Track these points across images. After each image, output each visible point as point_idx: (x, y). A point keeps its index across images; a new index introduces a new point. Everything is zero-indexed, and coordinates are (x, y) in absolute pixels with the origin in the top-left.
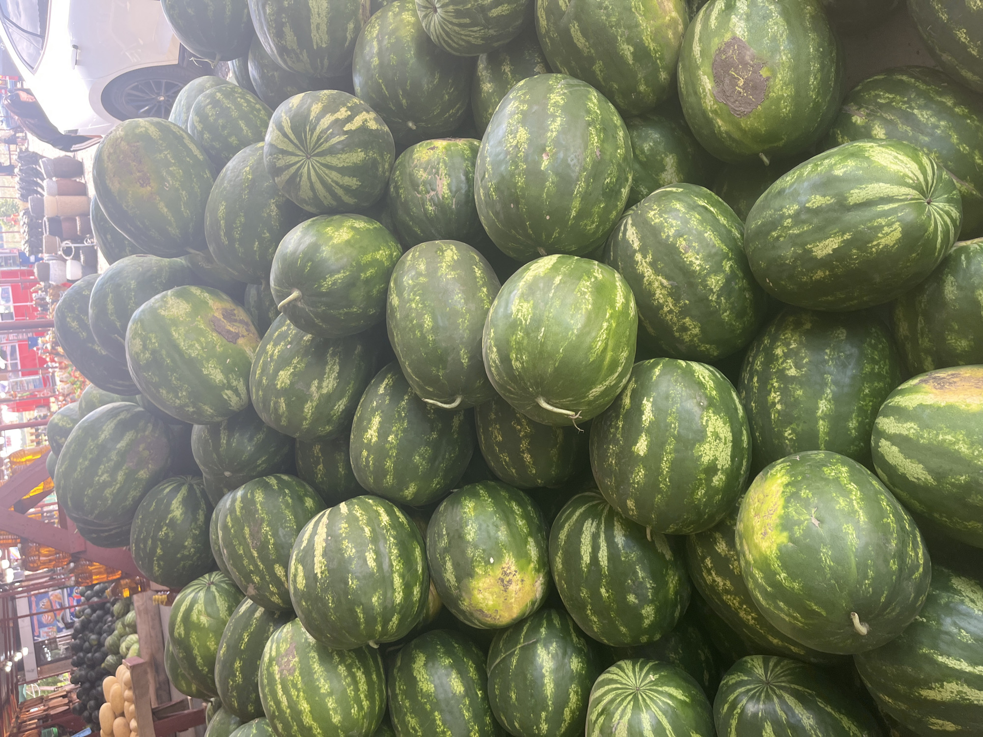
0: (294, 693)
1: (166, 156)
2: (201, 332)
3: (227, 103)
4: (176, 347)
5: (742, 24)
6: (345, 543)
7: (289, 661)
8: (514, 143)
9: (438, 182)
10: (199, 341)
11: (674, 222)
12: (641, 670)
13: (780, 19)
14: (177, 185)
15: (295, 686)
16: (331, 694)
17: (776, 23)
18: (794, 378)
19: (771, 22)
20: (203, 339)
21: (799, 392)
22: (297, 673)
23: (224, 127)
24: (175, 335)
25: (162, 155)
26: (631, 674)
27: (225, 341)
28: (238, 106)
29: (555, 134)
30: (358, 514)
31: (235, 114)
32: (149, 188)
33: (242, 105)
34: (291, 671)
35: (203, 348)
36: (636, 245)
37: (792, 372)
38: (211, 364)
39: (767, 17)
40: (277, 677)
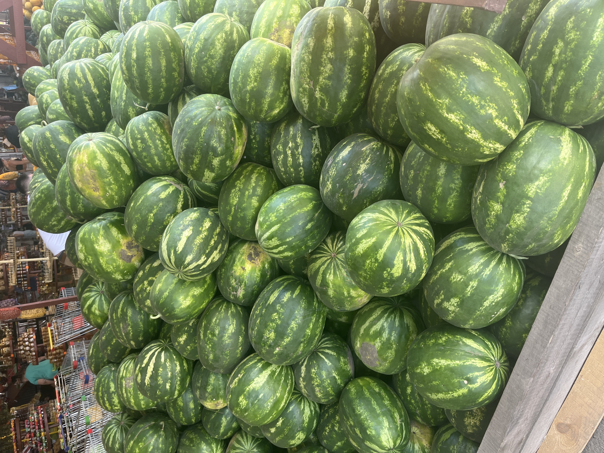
0: (129, 395)
1: (110, 180)
2: (114, 261)
3: (150, 143)
4: (101, 266)
5: (380, 344)
6: (160, 378)
7: (129, 383)
8: (268, 336)
9: (239, 290)
10: (112, 265)
11: (319, 381)
12: (254, 444)
13: (394, 353)
14: (113, 194)
15: (130, 393)
16: (143, 400)
17: (391, 353)
18: (335, 431)
19: (390, 351)
20: (114, 264)
21: (335, 436)
22: (132, 389)
23: (145, 157)
24: (101, 261)
25: (108, 180)
26: (249, 445)
27: (125, 263)
28: (156, 146)
29: (285, 344)
30: (168, 365)
31: (153, 151)
32: (98, 193)
33: (158, 146)
34: (130, 387)
35: (114, 268)
36: (303, 375)
37: (336, 429)
38: (117, 274)
39: (390, 348)
40: (124, 385)
